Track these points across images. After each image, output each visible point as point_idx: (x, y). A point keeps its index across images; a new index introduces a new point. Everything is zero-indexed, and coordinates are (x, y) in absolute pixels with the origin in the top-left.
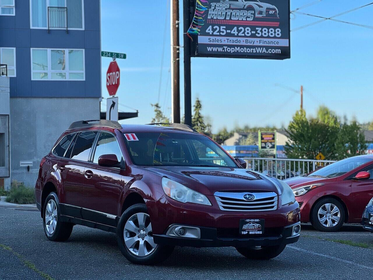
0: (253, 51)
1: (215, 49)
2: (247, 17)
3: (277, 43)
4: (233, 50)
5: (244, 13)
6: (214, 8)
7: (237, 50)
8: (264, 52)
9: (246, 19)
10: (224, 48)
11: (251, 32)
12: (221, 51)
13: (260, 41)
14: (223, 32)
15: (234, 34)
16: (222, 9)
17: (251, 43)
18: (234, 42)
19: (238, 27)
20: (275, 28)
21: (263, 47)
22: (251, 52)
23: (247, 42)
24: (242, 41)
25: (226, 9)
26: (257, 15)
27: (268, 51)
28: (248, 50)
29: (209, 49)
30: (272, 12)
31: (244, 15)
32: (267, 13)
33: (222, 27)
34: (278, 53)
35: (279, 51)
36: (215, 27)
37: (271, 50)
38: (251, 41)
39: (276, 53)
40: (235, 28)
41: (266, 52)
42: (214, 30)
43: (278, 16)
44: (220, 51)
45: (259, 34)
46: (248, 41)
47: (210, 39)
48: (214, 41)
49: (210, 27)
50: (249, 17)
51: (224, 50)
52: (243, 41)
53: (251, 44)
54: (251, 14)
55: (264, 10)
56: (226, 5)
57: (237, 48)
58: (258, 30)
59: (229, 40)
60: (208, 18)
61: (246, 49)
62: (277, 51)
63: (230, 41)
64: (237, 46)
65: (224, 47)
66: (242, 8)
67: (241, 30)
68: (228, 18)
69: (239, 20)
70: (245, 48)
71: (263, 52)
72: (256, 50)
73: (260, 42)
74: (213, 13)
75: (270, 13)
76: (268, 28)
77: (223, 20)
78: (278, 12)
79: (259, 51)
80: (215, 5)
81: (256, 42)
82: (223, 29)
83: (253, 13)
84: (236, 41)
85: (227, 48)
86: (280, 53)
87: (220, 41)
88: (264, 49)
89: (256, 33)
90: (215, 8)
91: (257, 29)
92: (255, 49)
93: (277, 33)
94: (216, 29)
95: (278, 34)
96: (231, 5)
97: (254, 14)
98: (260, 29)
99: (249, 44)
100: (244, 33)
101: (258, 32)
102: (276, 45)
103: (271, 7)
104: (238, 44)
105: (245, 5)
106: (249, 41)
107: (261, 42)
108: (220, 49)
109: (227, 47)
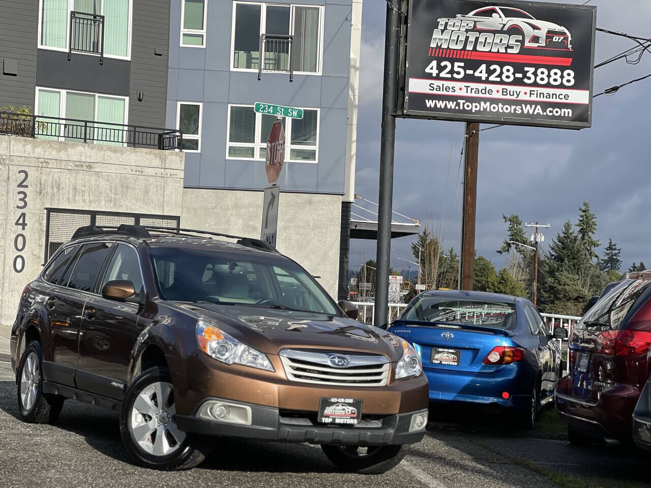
0: (515, 110)
1: (441, 104)
2: (508, 47)
3: (565, 97)
4: (476, 107)
5: (501, 39)
6: (443, 28)
7: (485, 108)
8: (538, 114)
9: (506, 50)
10: (459, 103)
11: (514, 74)
12: (453, 107)
13: (532, 92)
14: (458, 73)
15: (481, 77)
16: (459, 30)
17: (513, 95)
18: (478, 93)
19: (489, 64)
20: (562, 69)
21: (536, 103)
22: (512, 112)
23: (504, 93)
24: (496, 91)
25: (467, 31)
26: (527, 44)
27: (546, 112)
28: (507, 109)
29: (430, 103)
30: (559, 39)
31: (503, 42)
32: (548, 40)
33: (456, 64)
34: (566, 115)
35: (568, 112)
36: (443, 64)
37: (552, 109)
38: (513, 92)
39: (562, 115)
40: (483, 67)
41: (542, 113)
42: (441, 69)
43: (570, 46)
44: (451, 107)
45: (529, 78)
46: (506, 92)
47: (432, 85)
48: (440, 88)
49: (434, 63)
50: (512, 48)
51: (459, 107)
52: (498, 91)
53: (514, 98)
54: (517, 41)
55: (542, 34)
56: (468, 22)
57: (485, 104)
58: (528, 71)
59: (469, 89)
60: (431, 46)
61: (502, 106)
62: (565, 112)
63: (472, 89)
64: (485, 100)
65: (459, 101)
66: (500, 29)
67: (495, 70)
68: (470, 47)
69: (492, 51)
70: (500, 104)
71: (535, 113)
72: (522, 109)
73: (531, 94)
74: (441, 37)
75: (554, 40)
76: (549, 68)
77: (461, 50)
78: (570, 39)
79: (528, 111)
80: (446, 24)
81: (523, 93)
82: (459, 67)
83: (521, 39)
84: (483, 91)
85: (464, 104)
86: (570, 115)
87: (451, 90)
88: (539, 107)
89: (525, 76)
90: (445, 28)
91: (526, 69)
92: (520, 107)
93: (566, 78)
94: (446, 67)
95: (568, 81)
96: (477, 23)
97: (522, 42)
98: (532, 70)
99: (508, 97)
100: (500, 76)
101: (529, 75)
102: (564, 101)
103: (557, 30)
104: (487, 95)
105: (504, 25)
106: (508, 92)
107: (534, 94)
108: (451, 105)
109: (464, 101)
